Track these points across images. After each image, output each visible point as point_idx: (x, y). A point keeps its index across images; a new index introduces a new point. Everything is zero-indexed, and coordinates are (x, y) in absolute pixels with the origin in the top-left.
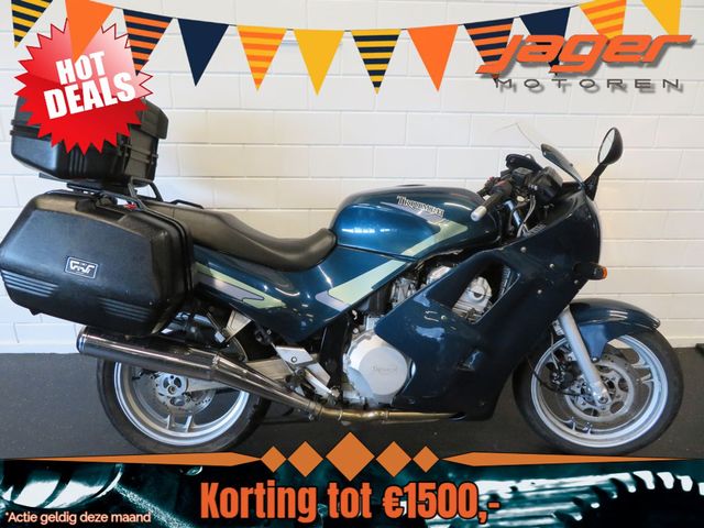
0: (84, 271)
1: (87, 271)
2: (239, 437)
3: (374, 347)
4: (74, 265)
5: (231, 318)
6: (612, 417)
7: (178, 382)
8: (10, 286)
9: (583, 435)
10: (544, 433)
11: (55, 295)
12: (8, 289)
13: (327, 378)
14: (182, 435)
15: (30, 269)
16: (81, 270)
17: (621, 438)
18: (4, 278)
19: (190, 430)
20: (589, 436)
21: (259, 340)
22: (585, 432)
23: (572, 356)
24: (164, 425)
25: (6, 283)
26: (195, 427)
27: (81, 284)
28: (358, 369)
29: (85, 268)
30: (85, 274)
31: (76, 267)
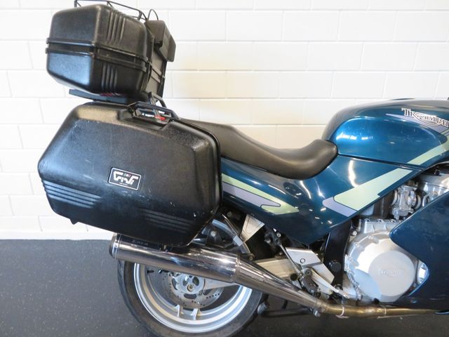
0: (127, 182)
1: (131, 182)
2: (243, 326)
3: (382, 251)
4: (117, 176)
5: (246, 222)
7: (196, 281)
8: (51, 197)
11: (97, 206)
12: (50, 199)
13: (331, 278)
14: (190, 322)
15: (73, 180)
16: (124, 181)
18: (46, 189)
19: (198, 318)
21: (269, 242)
24: (174, 313)
25: (47, 194)
26: (202, 314)
27: (124, 195)
28: (367, 272)
29: (129, 179)
30: (129, 185)
31: (119, 178)
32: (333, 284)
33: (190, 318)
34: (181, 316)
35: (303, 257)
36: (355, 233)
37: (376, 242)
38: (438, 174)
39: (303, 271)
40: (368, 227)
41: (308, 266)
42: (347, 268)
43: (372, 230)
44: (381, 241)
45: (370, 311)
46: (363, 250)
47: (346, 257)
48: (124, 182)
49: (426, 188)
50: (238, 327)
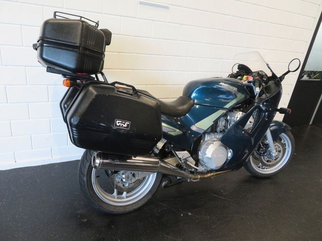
0: (124, 126)
1: (125, 126)
3: (216, 147)
4: (119, 123)
6: (275, 162)
7: (134, 175)
9: (264, 170)
10: (253, 171)
13: (194, 162)
17: (276, 168)
19: (127, 197)
20: (265, 170)
21: (167, 150)
22: (264, 169)
23: (267, 142)
26: (128, 195)
27: (122, 133)
28: (210, 157)
29: (124, 124)
30: (125, 127)
31: (120, 124)
32: (195, 165)
33: (123, 198)
34: (118, 198)
35: (183, 154)
36: (202, 141)
37: (213, 144)
38: (232, 112)
39: (183, 161)
40: (207, 138)
41: (185, 159)
42: (200, 157)
43: (209, 138)
44: (214, 143)
45: (209, 175)
46: (208, 148)
47: (200, 152)
48: (122, 126)
49: (228, 118)
50: (150, 196)
